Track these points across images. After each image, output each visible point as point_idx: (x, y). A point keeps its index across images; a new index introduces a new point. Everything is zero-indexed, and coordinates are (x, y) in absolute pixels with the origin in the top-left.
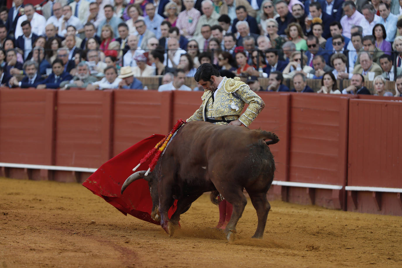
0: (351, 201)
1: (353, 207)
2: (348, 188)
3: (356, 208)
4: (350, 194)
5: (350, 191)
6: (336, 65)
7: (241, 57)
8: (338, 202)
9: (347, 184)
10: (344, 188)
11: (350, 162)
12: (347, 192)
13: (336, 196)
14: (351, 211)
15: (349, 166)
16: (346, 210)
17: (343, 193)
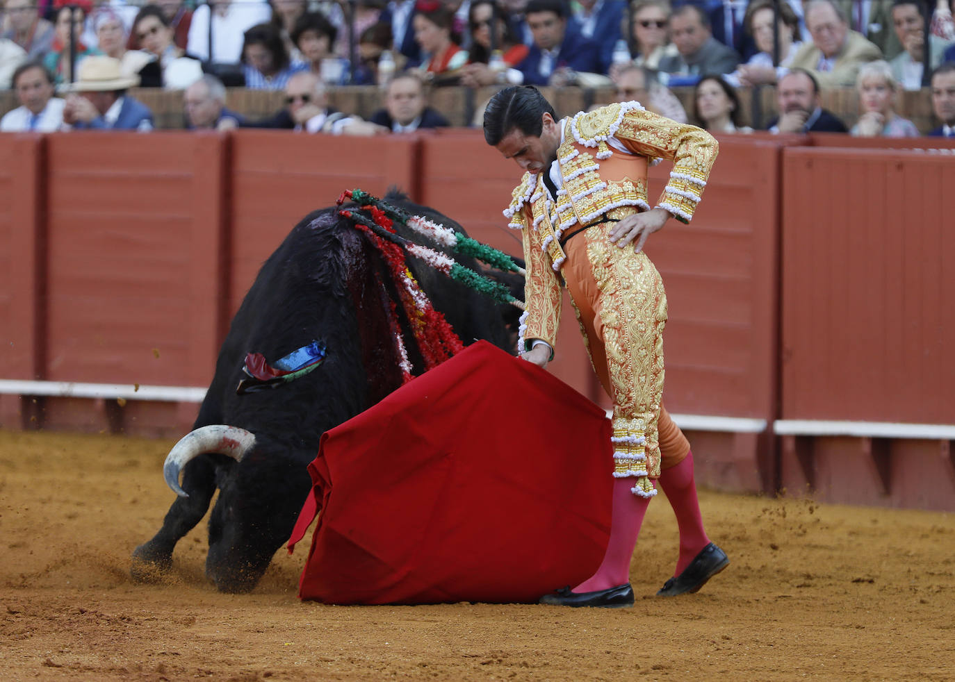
5: (789, 436)
10: (770, 425)
15: (785, 357)
17: (768, 443)
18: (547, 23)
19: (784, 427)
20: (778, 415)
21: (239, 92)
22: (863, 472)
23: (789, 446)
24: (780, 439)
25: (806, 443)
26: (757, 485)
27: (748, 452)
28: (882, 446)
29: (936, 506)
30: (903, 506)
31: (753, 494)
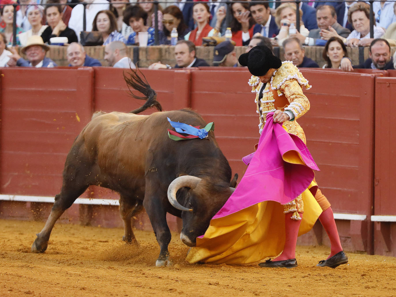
0: (380, 238)
1: (385, 248)
2: (374, 218)
3: (389, 250)
4: (378, 228)
5: (378, 222)
6: (356, 21)
7: (202, 10)
8: (360, 241)
9: (373, 213)
10: (368, 217)
11: (377, 178)
12: (373, 223)
13: (357, 231)
14: (381, 254)
15: (376, 183)
16: (372, 253)
17: (367, 226)
25: (386, 225)
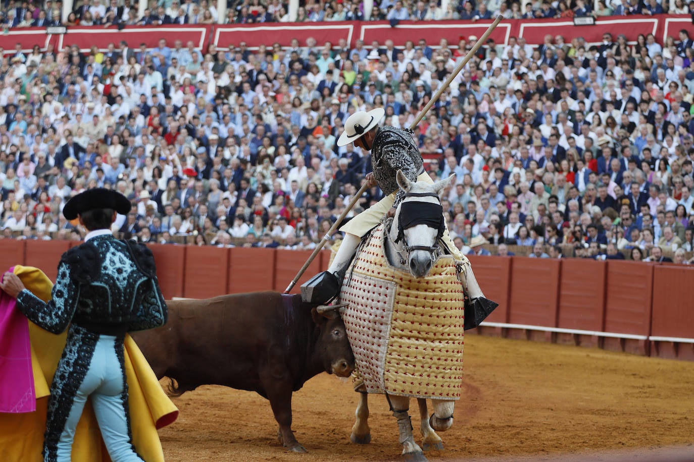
0: (653, 349)
5: (653, 341)
10: (648, 338)
16: (649, 356)
17: (648, 342)
18: (592, 231)
19: (652, 338)
20: (650, 335)
21: (515, 246)
22: (671, 351)
23: (653, 343)
24: (650, 342)
25: (657, 343)
26: (644, 353)
27: (642, 344)
28: (677, 344)
29: (689, 360)
30: (681, 359)
31: (643, 355)
